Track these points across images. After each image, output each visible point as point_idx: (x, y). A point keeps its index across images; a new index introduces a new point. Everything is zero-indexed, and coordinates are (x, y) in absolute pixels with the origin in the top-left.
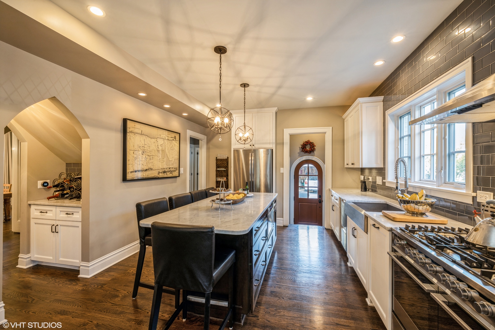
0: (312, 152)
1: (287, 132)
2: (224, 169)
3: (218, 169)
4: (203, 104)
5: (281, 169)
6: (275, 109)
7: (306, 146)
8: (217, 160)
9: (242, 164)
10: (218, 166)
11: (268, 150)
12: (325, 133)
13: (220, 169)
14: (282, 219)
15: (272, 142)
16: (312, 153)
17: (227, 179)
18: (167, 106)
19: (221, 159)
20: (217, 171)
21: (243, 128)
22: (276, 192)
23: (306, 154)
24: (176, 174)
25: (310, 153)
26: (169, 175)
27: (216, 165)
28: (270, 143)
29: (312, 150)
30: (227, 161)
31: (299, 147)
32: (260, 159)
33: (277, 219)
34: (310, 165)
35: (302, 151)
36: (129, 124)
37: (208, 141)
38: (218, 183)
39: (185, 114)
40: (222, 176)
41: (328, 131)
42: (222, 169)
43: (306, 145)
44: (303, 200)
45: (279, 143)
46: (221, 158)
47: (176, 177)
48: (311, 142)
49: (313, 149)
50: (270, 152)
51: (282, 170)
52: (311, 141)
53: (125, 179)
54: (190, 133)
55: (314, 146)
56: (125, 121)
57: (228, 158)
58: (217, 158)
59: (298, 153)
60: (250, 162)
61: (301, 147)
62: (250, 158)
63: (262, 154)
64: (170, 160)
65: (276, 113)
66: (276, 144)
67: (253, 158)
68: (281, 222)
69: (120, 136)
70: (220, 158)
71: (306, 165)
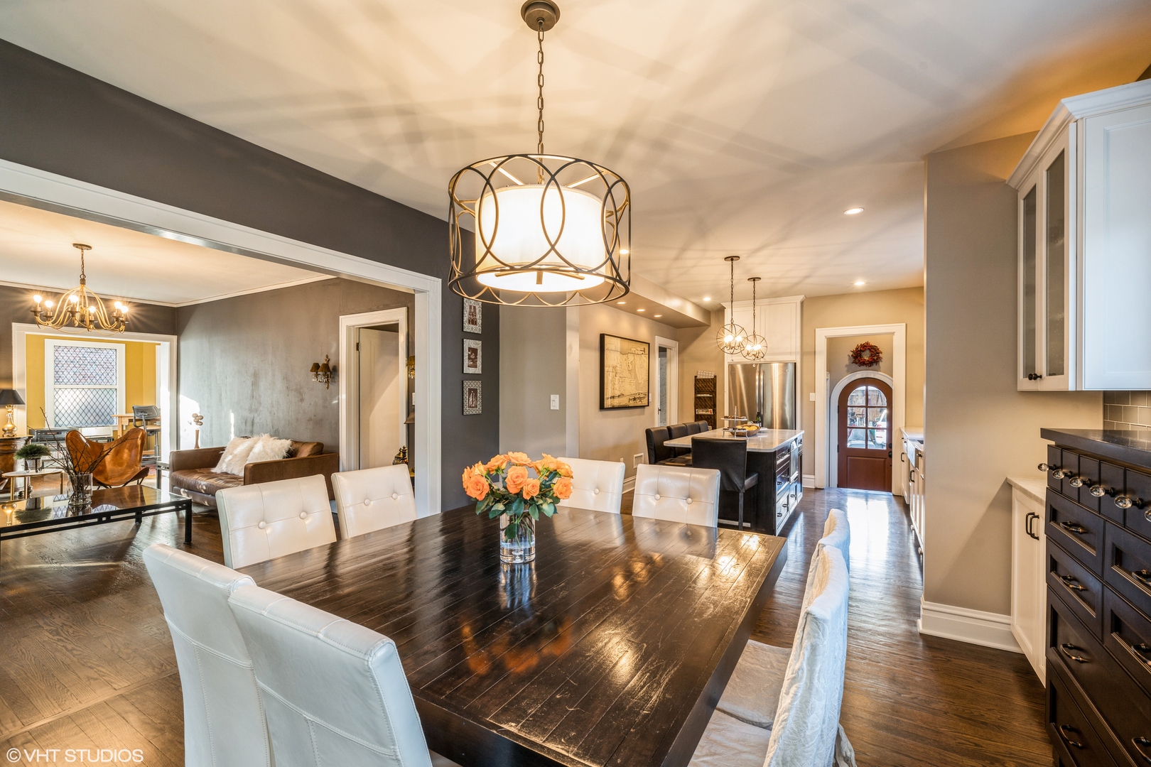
0: (875, 364)
1: (822, 336)
2: (708, 395)
3: (699, 395)
4: (685, 298)
5: (812, 394)
6: (801, 297)
7: (863, 353)
8: (697, 380)
9: (740, 387)
10: (697, 391)
11: (786, 364)
12: (893, 333)
13: (702, 395)
14: (812, 477)
15: (794, 350)
16: (874, 366)
17: (714, 411)
18: (641, 310)
19: (704, 379)
20: (696, 398)
21: (751, 338)
22: (802, 429)
23: (862, 367)
24: (645, 402)
25: (870, 366)
26: (639, 404)
27: (695, 389)
28: (791, 353)
29: (874, 360)
30: (713, 381)
31: (849, 356)
32: (771, 379)
33: (803, 476)
34: (870, 388)
35: (854, 362)
36: (607, 339)
37: (681, 350)
38: (698, 417)
39: (657, 316)
40: (705, 407)
41: (899, 330)
42: (705, 395)
43: (861, 351)
44: (856, 452)
45: (808, 352)
46: (704, 377)
47: (644, 407)
48: (871, 346)
49: (875, 358)
50: (791, 367)
51: (812, 397)
52: (872, 343)
53: (602, 407)
54: (659, 341)
55: (878, 353)
56: (602, 337)
57: (715, 376)
58: (696, 377)
59: (847, 366)
60: (757, 383)
61: (852, 356)
62: (757, 377)
63: (776, 370)
64: (640, 382)
65: (802, 303)
66: (803, 354)
67: (762, 377)
68: (809, 481)
69: (597, 355)
70: (701, 377)
71: (863, 388)
